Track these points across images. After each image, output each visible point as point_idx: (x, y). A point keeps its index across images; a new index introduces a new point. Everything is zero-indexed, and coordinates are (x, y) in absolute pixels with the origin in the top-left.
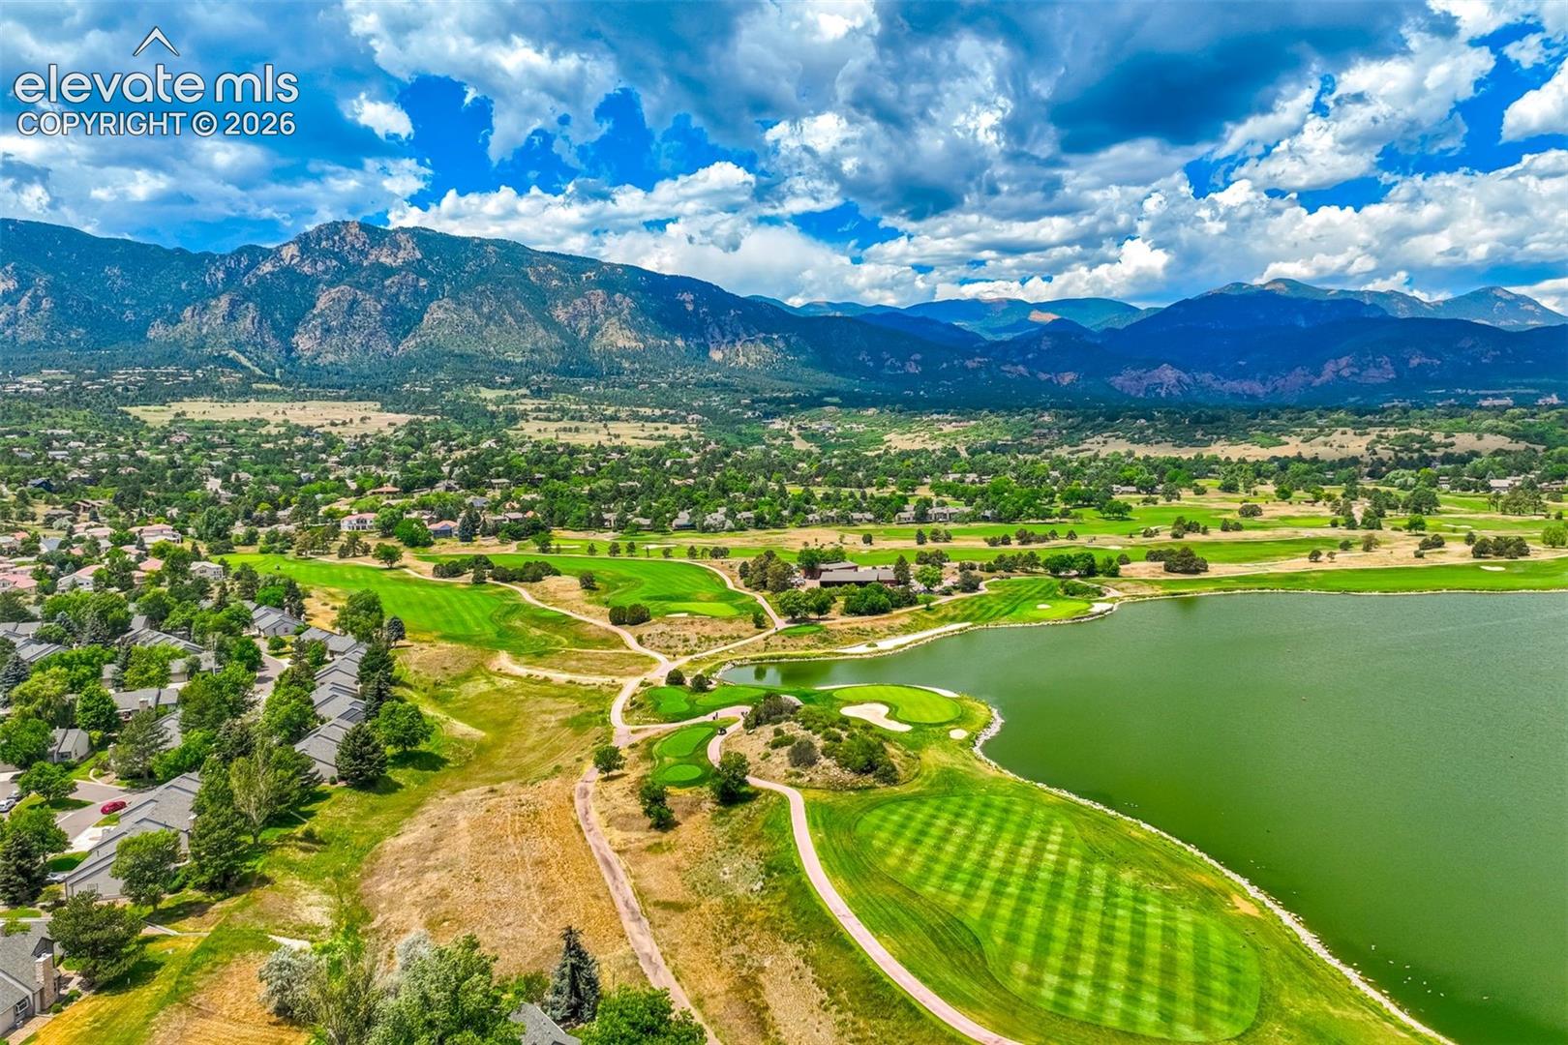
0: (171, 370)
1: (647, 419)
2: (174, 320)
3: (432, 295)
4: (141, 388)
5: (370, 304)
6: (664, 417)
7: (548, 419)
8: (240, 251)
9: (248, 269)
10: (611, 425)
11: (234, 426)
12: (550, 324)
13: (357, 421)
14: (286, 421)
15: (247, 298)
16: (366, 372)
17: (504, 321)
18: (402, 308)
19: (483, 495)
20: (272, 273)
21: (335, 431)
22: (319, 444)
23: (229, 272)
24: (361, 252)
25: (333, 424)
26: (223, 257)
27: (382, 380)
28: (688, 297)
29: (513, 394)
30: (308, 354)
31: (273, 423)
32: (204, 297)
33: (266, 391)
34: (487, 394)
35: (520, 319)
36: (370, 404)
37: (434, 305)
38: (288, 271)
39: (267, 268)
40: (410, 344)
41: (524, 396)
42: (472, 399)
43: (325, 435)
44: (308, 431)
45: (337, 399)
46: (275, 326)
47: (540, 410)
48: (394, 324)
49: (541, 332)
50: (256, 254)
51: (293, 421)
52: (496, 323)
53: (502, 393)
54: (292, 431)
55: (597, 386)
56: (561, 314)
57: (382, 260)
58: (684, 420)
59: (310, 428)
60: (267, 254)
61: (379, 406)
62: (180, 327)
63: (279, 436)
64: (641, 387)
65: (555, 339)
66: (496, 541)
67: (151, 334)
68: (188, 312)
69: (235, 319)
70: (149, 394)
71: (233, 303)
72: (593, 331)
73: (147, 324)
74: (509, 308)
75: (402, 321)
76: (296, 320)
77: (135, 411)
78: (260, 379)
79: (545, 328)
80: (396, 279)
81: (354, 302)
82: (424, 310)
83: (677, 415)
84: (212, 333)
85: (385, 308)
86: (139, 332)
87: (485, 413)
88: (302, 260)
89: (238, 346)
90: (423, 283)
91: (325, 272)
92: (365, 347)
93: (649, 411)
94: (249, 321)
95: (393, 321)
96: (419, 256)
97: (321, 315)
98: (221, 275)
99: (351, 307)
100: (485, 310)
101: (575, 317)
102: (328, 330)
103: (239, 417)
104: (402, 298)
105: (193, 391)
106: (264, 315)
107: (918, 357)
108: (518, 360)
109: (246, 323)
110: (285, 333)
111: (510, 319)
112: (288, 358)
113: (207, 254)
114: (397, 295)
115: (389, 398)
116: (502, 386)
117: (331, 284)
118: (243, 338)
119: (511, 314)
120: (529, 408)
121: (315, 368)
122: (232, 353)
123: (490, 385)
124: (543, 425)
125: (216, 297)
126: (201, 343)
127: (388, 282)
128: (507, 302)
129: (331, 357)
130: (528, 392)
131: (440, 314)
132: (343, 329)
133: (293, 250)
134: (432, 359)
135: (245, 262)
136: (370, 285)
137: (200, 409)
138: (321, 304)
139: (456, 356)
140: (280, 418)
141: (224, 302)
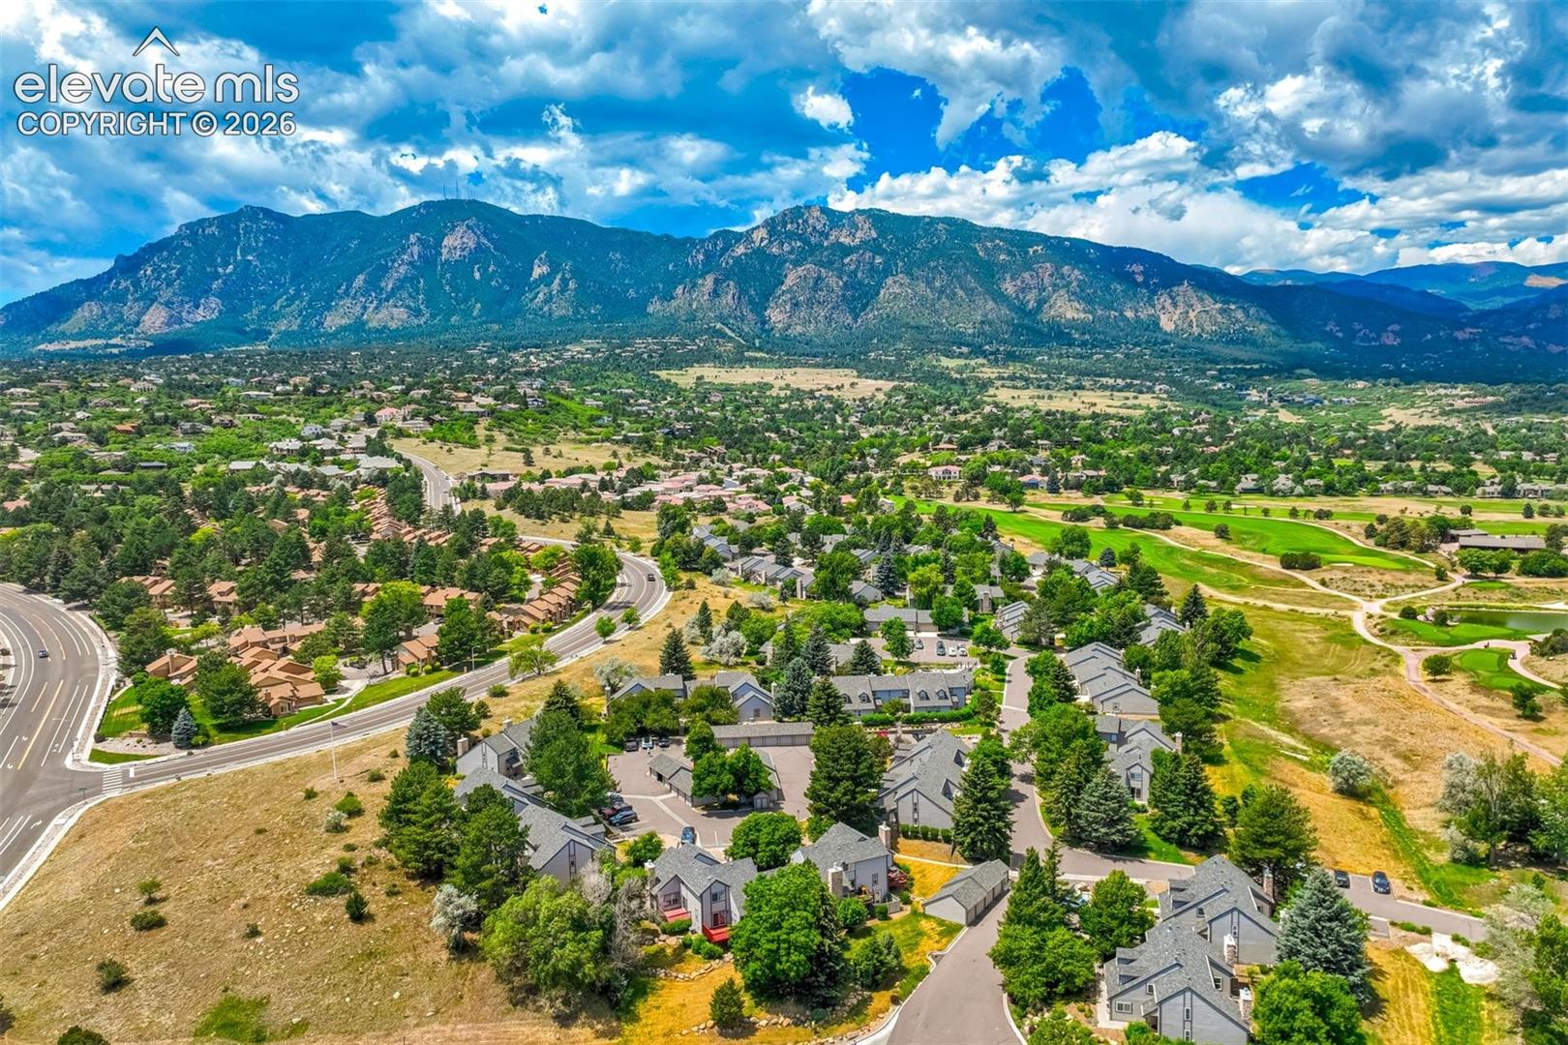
0: (675, 339)
1: (1113, 388)
2: (668, 297)
3: (887, 271)
4: (661, 355)
5: (833, 281)
6: (1128, 387)
7: (1015, 387)
8: (716, 236)
9: (724, 250)
10: (1079, 392)
11: (745, 389)
12: (999, 297)
13: (847, 386)
14: (788, 385)
15: (727, 278)
16: (832, 341)
17: (955, 294)
18: (860, 283)
19: (1035, 454)
20: (746, 254)
21: (835, 394)
22: (828, 406)
23: (708, 255)
24: (822, 233)
25: (830, 389)
26: (702, 241)
27: (849, 349)
28: (1137, 268)
29: (973, 363)
30: (780, 326)
31: (777, 386)
32: (690, 276)
33: (756, 359)
34: (946, 362)
35: (970, 292)
36: (847, 371)
37: (889, 281)
38: (760, 252)
39: (740, 250)
40: (870, 316)
41: (983, 365)
42: (935, 367)
43: (829, 398)
44: (811, 394)
45: (817, 366)
46: (751, 302)
47: (1003, 379)
48: (854, 298)
49: (991, 304)
50: (730, 239)
51: (794, 386)
52: (947, 297)
53: (962, 362)
54: (798, 394)
55: (1051, 356)
56: (1009, 287)
57: (842, 240)
58: (1150, 390)
59: (812, 392)
60: (739, 236)
61: (855, 373)
62: (674, 303)
63: (787, 399)
64: (1095, 357)
65: (1005, 311)
66: (1080, 494)
67: (650, 309)
68: (679, 290)
69: (718, 296)
70: (668, 361)
71: (717, 282)
72: (1041, 303)
73: (645, 301)
74: (960, 283)
75: (859, 297)
76: (766, 296)
77: (663, 374)
78: (749, 349)
79: (995, 301)
80: (854, 257)
81: (819, 278)
82: (880, 285)
83: (1141, 385)
84: (700, 308)
85: (845, 284)
86: (640, 307)
87: (954, 381)
88: (771, 242)
89: (721, 319)
90: (878, 260)
91: (790, 253)
92: (829, 319)
93: (1111, 381)
94: (730, 297)
95: (853, 296)
96: (875, 236)
97: (790, 290)
98: (701, 257)
99: (816, 283)
100: (937, 284)
101: (1023, 290)
102: (796, 305)
103: (749, 381)
104: (859, 274)
105: (701, 357)
106: (742, 292)
107: (1396, 327)
108: (970, 331)
109: (728, 300)
110: (759, 307)
111: (961, 293)
112: (763, 330)
113: (688, 240)
114: (855, 272)
115: (862, 366)
116: (961, 355)
117: (797, 264)
118: (726, 312)
119: (962, 288)
120: (993, 376)
121: (786, 338)
122: (719, 326)
123: (950, 355)
124: (1015, 393)
125: (703, 276)
126: (692, 318)
127: (846, 261)
128: (958, 277)
129: (799, 329)
130: (985, 361)
131: (896, 290)
132: (810, 303)
133: (763, 233)
134: (892, 328)
135: (720, 244)
136: (831, 263)
137: (711, 373)
138: (789, 281)
139: (912, 327)
140: (782, 383)
141: (709, 281)
